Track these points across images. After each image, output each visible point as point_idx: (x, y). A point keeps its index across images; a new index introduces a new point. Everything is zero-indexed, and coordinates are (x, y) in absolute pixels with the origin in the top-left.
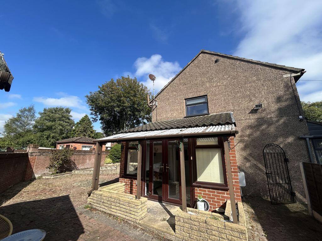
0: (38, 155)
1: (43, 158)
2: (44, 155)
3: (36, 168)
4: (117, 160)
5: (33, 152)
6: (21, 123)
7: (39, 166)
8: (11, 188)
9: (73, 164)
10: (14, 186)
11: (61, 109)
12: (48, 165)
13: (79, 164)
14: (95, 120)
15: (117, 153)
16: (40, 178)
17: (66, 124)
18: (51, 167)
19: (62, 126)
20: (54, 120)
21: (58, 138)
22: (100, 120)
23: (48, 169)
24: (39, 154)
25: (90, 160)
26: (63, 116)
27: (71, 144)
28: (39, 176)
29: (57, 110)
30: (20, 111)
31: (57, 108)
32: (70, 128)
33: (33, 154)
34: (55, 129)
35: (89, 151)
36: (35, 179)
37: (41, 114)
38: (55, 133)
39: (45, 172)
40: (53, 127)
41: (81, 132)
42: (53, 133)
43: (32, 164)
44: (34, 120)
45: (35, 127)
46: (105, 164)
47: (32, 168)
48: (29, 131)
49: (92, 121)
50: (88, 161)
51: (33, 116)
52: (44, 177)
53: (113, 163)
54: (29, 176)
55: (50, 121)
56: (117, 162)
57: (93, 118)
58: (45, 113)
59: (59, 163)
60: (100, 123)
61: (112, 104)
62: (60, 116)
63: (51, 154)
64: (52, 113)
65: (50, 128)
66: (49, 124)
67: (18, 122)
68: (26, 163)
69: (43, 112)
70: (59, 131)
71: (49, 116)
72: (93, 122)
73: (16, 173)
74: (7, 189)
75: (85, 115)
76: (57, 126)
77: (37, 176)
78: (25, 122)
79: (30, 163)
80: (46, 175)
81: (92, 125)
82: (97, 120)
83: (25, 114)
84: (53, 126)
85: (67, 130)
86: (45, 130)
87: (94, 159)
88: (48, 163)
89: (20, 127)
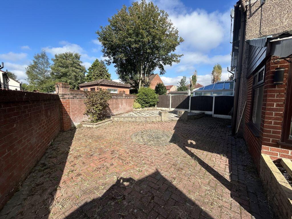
0: (71, 98)
1: (77, 102)
2: (78, 98)
3: (74, 115)
4: (146, 105)
5: (63, 93)
6: (39, 70)
7: (76, 112)
8: (51, 145)
9: (108, 109)
10: (54, 141)
11: (71, 55)
12: (84, 111)
13: (113, 110)
14: (109, 63)
15: (146, 97)
16: (80, 126)
17: (79, 70)
18: (88, 113)
19: (76, 73)
20: (67, 67)
21: (74, 84)
22: (113, 63)
23: (86, 115)
24: (72, 96)
25: (122, 104)
26: (74, 63)
27: (96, 87)
28: (79, 124)
29: (66, 56)
30: (34, 57)
31: (67, 54)
32: (83, 74)
33: (65, 96)
34: (70, 75)
35: (119, 94)
36: (75, 128)
37: (54, 60)
38: (71, 79)
39: (84, 119)
40: (68, 74)
41: (97, 76)
42: (69, 79)
43: (67, 110)
44: (50, 67)
45: (52, 74)
46: (134, 109)
47: (68, 115)
48: (48, 78)
49: (106, 64)
50: (120, 105)
51: (47, 63)
52: (84, 126)
53: (142, 108)
54: (67, 124)
55: (64, 67)
56: (146, 107)
57: (107, 61)
58: (57, 60)
59: (98, 108)
60: (114, 66)
61: (129, 39)
62: (72, 62)
63: (85, 97)
64: (64, 59)
65: (65, 75)
66: (63, 70)
67: (36, 69)
68: (60, 108)
69: (55, 58)
70: (74, 78)
71: (62, 63)
72: (108, 65)
73: (52, 123)
74: (47, 149)
75: (96, 60)
76: (71, 72)
77: (76, 124)
78: (42, 69)
79: (64, 108)
80: (86, 123)
81: (107, 69)
82: (110, 63)
83: (40, 61)
84: (68, 72)
85: (81, 76)
86: (62, 76)
87: (125, 104)
88: (84, 109)
89: (40, 74)
